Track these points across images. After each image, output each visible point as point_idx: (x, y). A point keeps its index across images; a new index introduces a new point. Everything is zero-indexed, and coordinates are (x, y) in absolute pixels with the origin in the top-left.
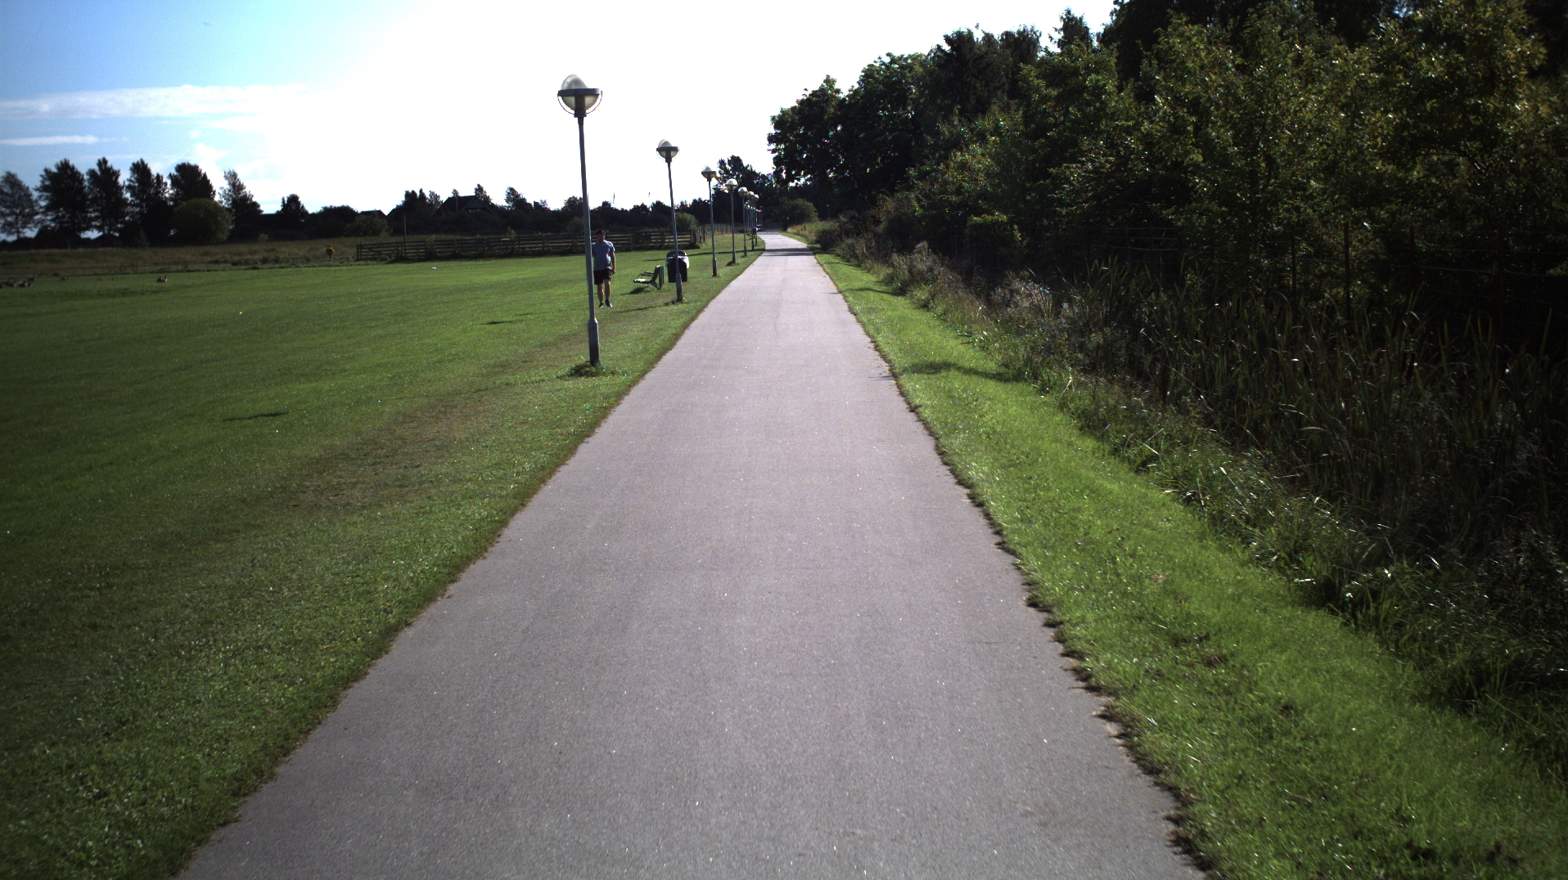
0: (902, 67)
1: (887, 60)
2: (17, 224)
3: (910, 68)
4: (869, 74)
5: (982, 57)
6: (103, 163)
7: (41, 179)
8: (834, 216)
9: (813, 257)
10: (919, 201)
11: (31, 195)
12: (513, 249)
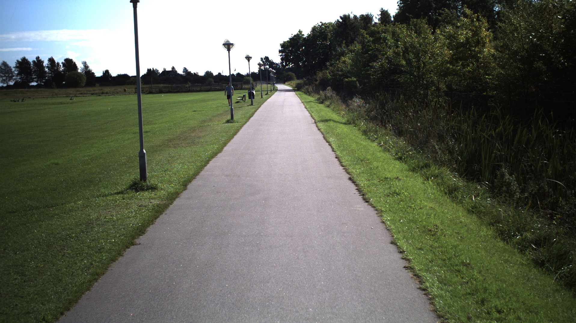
0: (325, 27)
1: (320, 24)
2: (7, 80)
3: (328, 27)
4: (314, 29)
5: (353, 24)
6: (38, 58)
7: (15, 64)
8: (302, 78)
9: (294, 92)
10: (330, 73)
11: (12, 69)
12: (190, 89)
